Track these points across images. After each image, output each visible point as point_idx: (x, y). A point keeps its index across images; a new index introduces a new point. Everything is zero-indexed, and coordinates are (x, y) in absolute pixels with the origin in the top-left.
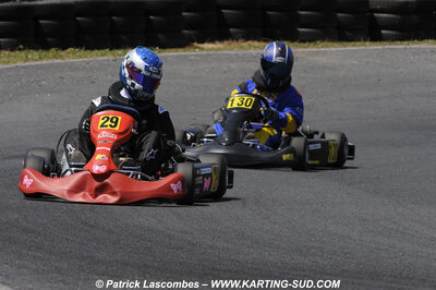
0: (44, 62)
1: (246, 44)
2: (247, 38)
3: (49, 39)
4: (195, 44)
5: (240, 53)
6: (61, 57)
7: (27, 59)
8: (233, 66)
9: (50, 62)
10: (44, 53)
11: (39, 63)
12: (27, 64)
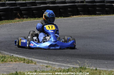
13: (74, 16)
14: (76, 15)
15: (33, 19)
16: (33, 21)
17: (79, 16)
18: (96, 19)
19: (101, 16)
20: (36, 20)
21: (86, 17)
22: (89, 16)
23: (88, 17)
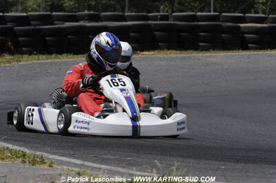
0: (49, 61)
1: (168, 52)
2: (169, 49)
3: (52, 49)
4: (138, 52)
5: (165, 56)
6: (60, 58)
7: (39, 59)
8: (161, 63)
9: (53, 60)
10: (49, 56)
12: (39, 61)
13: (144, 53)
14: (149, 50)
15: (44, 57)
17: (157, 51)
18: (199, 59)
19: (209, 54)
20: (52, 59)
21: (172, 55)
22: (182, 53)
23: (179, 55)
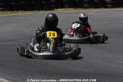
11: (11, 15)
16: (10, 15)
